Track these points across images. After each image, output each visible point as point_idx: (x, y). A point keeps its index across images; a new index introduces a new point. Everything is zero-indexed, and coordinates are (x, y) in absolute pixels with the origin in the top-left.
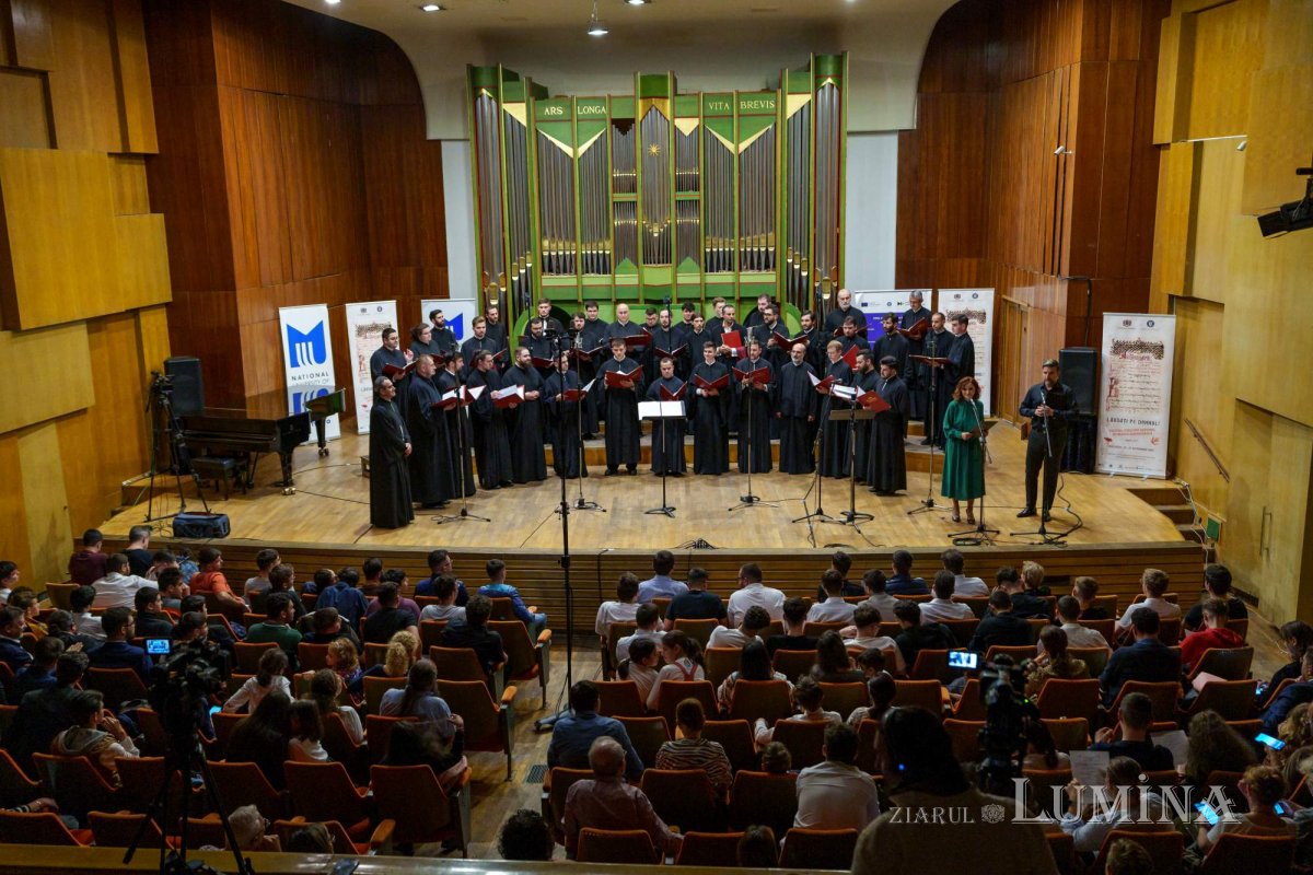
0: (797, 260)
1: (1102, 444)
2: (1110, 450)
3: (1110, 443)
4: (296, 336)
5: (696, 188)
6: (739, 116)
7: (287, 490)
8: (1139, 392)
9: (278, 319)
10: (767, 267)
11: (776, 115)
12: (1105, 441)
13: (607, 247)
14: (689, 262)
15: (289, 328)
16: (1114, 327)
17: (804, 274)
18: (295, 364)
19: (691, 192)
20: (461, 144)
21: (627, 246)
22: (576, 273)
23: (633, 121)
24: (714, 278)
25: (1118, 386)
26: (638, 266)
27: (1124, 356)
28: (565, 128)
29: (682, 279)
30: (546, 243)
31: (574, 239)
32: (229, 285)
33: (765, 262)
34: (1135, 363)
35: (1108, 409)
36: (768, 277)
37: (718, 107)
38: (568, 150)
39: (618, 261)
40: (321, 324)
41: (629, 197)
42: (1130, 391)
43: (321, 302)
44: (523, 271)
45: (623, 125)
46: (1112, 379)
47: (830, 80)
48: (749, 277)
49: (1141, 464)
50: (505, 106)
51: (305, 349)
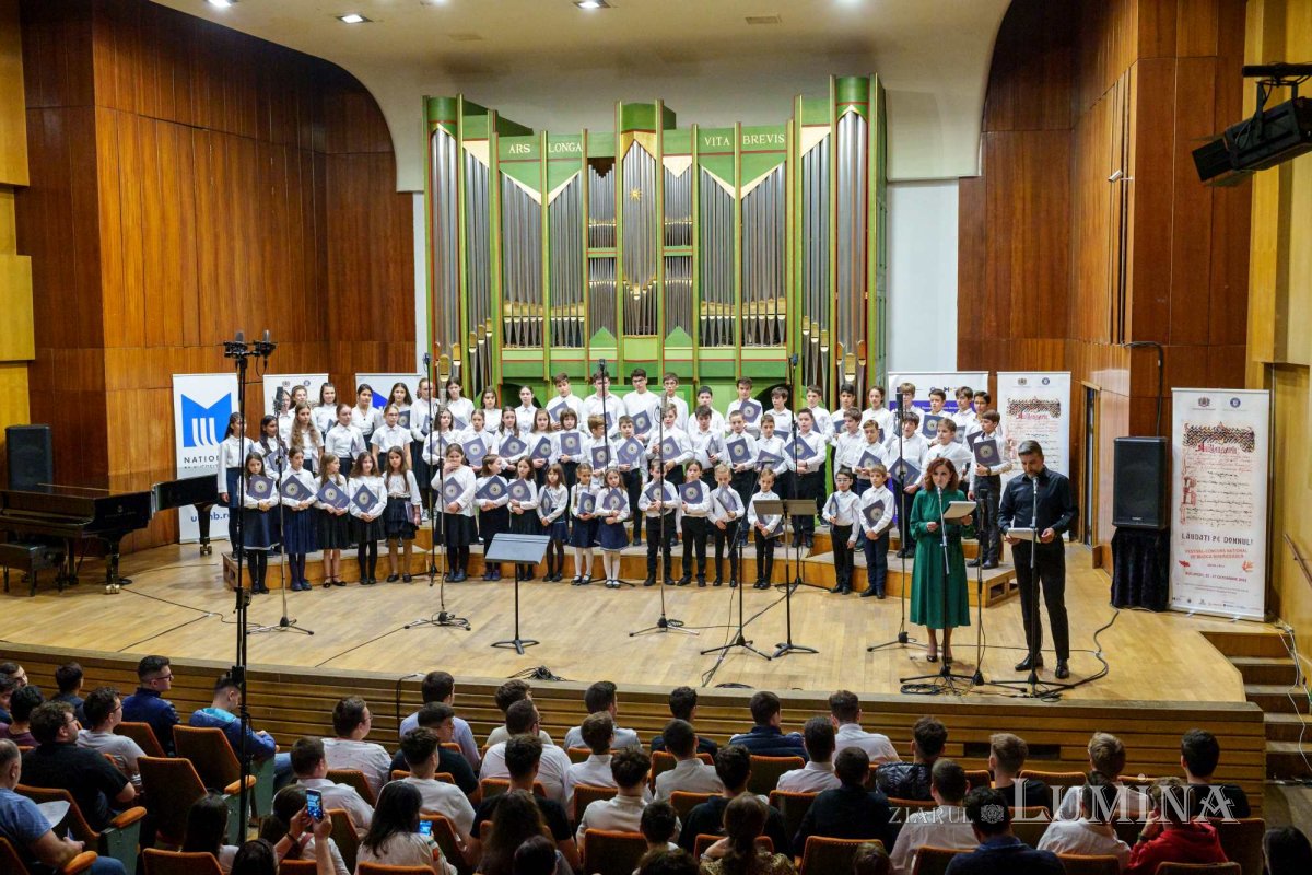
0: (816, 333)
1: (1176, 570)
2: (1189, 579)
3: (1188, 569)
4: (192, 409)
5: (689, 242)
6: (741, 153)
7: (108, 587)
8: (1223, 497)
9: (172, 388)
10: (777, 341)
11: (786, 151)
12: (1181, 567)
13: (580, 312)
14: (679, 332)
15: (185, 399)
16: (1188, 407)
17: (824, 350)
19: (684, 247)
21: (603, 311)
22: (543, 345)
23: (612, 160)
24: (709, 353)
25: (1195, 489)
26: (616, 335)
27: (1202, 448)
28: (534, 169)
29: (669, 355)
30: (508, 308)
31: (541, 303)
32: (97, 341)
33: (772, 333)
34: (1217, 457)
35: (1183, 521)
36: (779, 353)
37: (716, 141)
38: (536, 196)
39: (593, 329)
40: (228, 397)
41: (608, 252)
42: (1211, 497)
43: (228, 371)
44: (481, 342)
45: (602, 165)
46: (1186, 480)
47: (852, 108)
48: (753, 352)
49: (1229, 599)
50: (464, 144)
51: (204, 427)
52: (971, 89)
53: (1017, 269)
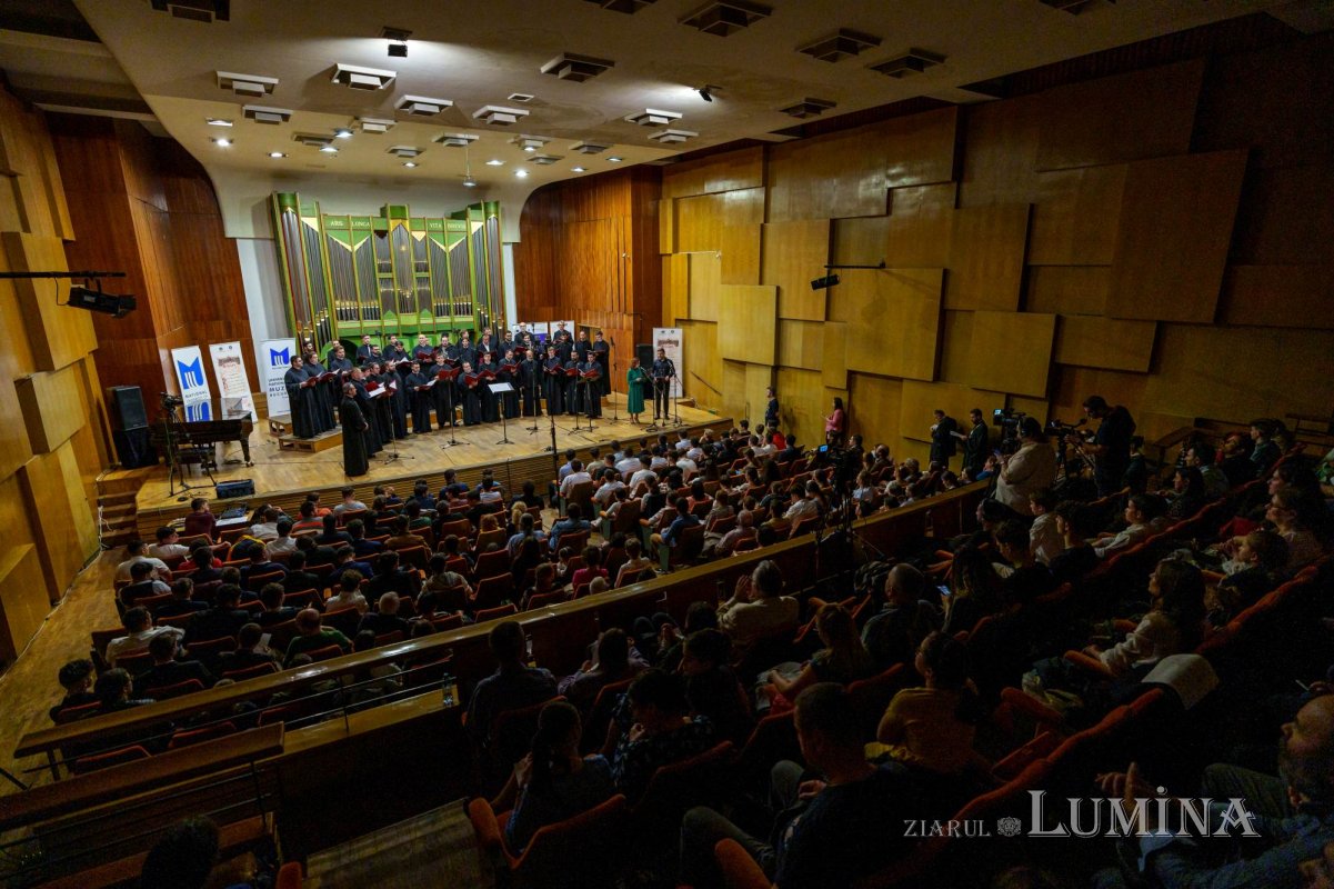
0: (483, 310)
4: (184, 368)
5: (426, 270)
6: (448, 232)
10: (467, 313)
11: (466, 232)
14: (426, 311)
15: (180, 363)
17: (486, 316)
18: (186, 387)
19: (424, 273)
20: (251, 241)
21: (389, 303)
22: (359, 319)
23: (387, 231)
24: (440, 320)
26: (396, 314)
28: (344, 233)
29: (422, 322)
30: (338, 302)
31: (356, 300)
33: (468, 311)
36: (470, 319)
37: (435, 226)
38: (349, 248)
39: (385, 311)
40: (197, 359)
41: (389, 275)
43: (194, 344)
44: (323, 320)
45: (382, 234)
47: (493, 216)
48: (459, 319)
50: (303, 219)
51: (190, 376)
52: (518, 208)
53: (535, 280)
